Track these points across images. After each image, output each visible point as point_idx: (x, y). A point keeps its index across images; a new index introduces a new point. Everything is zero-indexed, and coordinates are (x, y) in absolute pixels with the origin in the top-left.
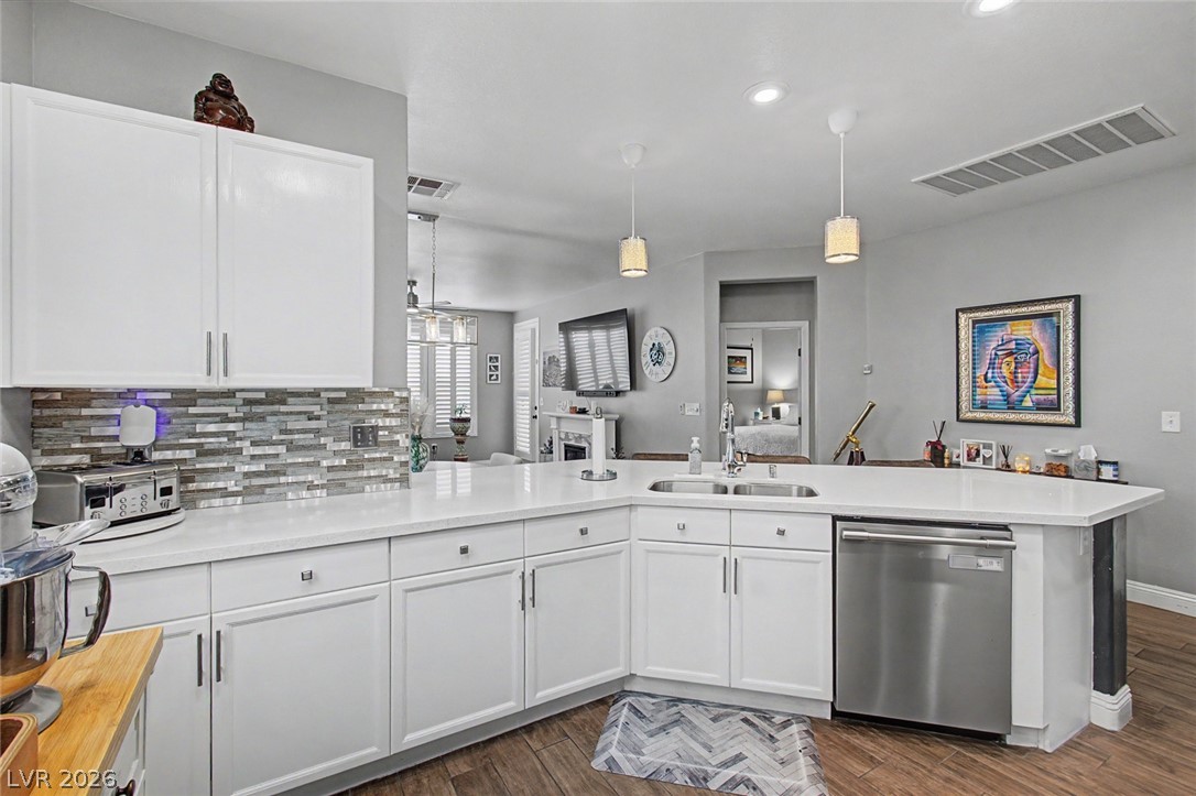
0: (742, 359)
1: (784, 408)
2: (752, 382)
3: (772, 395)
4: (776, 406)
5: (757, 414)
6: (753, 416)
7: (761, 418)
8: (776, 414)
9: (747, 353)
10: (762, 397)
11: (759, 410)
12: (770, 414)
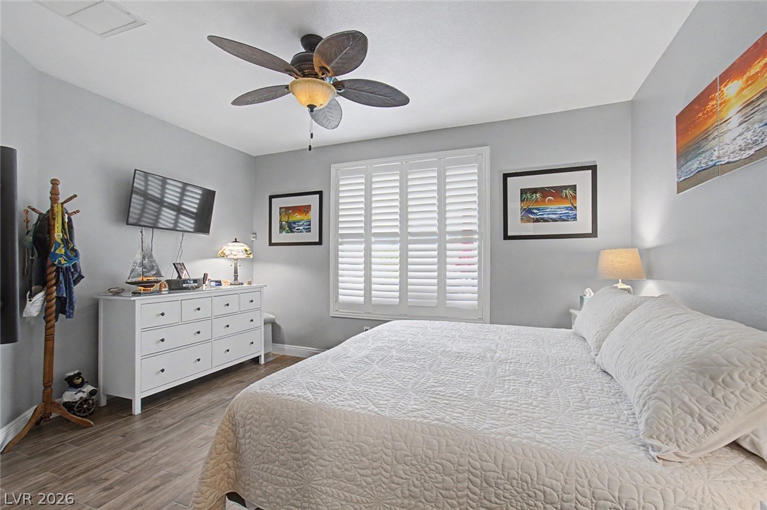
0: (560, 192)
2: (594, 234)
9: (579, 178)
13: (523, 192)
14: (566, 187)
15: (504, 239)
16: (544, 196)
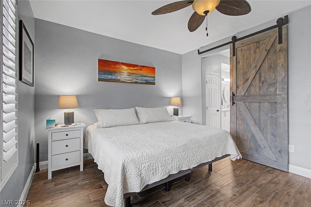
2: (33, 85)
5: (50, 122)
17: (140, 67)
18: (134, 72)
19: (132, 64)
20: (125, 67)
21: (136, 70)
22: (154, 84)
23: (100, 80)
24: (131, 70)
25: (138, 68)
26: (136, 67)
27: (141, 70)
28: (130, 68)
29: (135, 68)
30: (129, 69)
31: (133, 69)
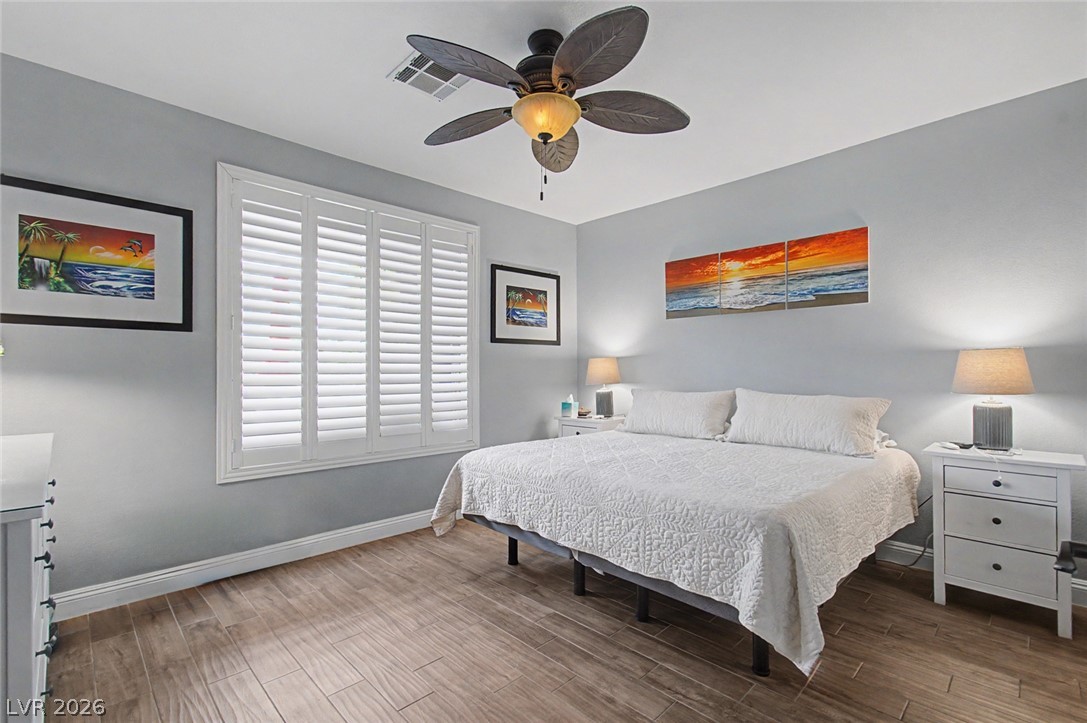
0: (536, 295)
1: (621, 394)
2: (557, 343)
3: (598, 369)
4: (604, 390)
5: (566, 406)
6: (558, 412)
7: (574, 414)
8: (605, 406)
9: (548, 285)
10: (577, 371)
11: (571, 399)
12: (592, 405)
13: (509, 289)
14: (541, 292)
15: (492, 342)
16: (525, 298)
17: (790, 247)
18: (768, 270)
19: (757, 248)
20: (734, 265)
21: (772, 262)
22: (863, 297)
23: (670, 315)
24: (756, 266)
25: (780, 254)
26: (773, 252)
27: (793, 256)
28: (753, 262)
29: (771, 257)
30: (750, 265)
31: (764, 263)
